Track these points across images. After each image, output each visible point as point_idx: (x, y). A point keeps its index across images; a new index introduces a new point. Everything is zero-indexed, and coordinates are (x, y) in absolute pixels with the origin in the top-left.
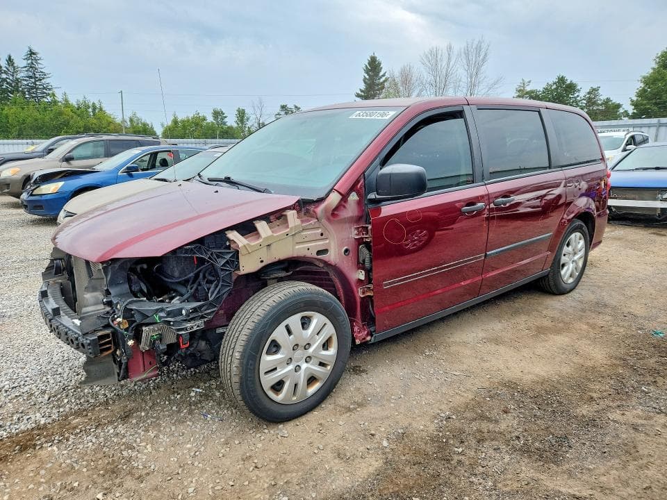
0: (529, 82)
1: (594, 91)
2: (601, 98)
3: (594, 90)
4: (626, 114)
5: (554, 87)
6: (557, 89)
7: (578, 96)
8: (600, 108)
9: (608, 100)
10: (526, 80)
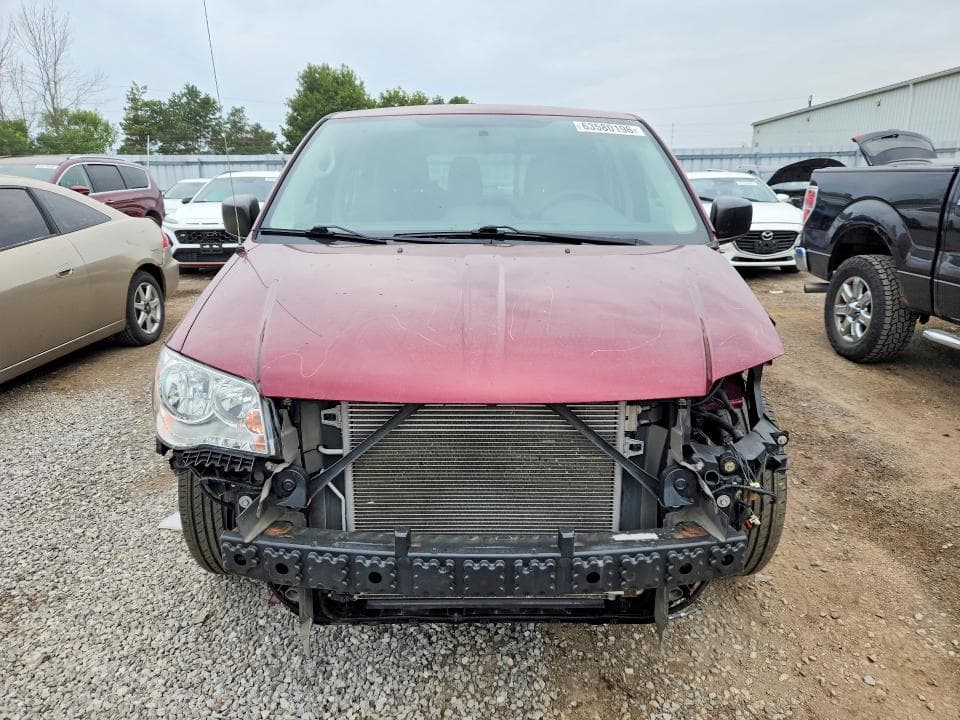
0: (145, 88)
1: (236, 112)
2: (249, 122)
3: (237, 110)
4: (280, 146)
5: (184, 100)
6: (188, 103)
7: (220, 117)
8: (249, 136)
9: (258, 127)
10: (140, 85)
